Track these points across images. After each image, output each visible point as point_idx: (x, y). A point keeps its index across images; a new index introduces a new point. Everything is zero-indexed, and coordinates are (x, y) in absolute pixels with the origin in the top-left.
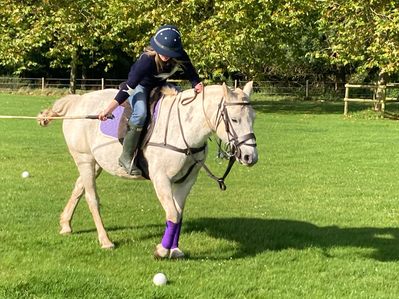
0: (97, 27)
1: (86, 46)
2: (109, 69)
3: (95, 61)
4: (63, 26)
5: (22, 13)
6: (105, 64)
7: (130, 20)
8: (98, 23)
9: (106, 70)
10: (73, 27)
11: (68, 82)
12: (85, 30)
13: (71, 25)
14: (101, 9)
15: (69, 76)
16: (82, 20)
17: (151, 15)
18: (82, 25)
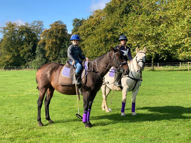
0: (162, 46)
1: (158, 52)
2: (166, 59)
3: (161, 57)
4: (151, 46)
5: (137, 43)
6: (164, 58)
7: (176, 42)
8: (162, 44)
9: (165, 60)
10: (154, 46)
11: (151, 64)
12: (158, 47)
13: (153, 45)
14: (166, 39)
15: (151, 62)
16: (157, 44)
17: (185, 40)
18: (157, 45)
